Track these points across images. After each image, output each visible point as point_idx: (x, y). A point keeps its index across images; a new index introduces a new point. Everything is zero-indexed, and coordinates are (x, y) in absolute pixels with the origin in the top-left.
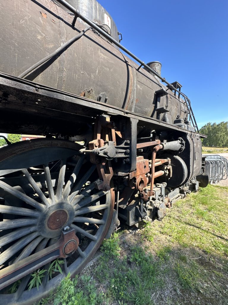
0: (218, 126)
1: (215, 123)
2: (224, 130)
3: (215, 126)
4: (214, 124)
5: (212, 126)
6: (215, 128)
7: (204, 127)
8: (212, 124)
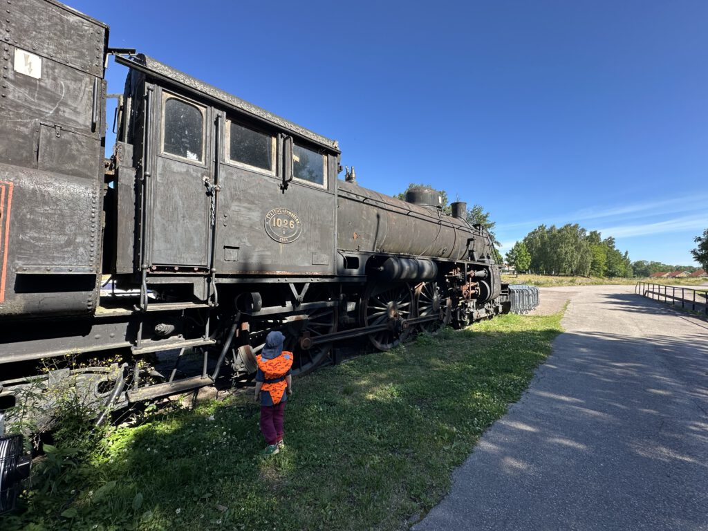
0: (559, 231)
1: (554, 226)
2: (572, 240)
3: (553, 232)
4: (553, 228)
5: (548, 232)
6: (555, 236)
7: (533, 233)
8: (547, 228)
